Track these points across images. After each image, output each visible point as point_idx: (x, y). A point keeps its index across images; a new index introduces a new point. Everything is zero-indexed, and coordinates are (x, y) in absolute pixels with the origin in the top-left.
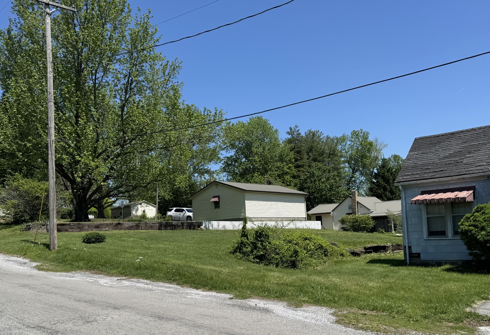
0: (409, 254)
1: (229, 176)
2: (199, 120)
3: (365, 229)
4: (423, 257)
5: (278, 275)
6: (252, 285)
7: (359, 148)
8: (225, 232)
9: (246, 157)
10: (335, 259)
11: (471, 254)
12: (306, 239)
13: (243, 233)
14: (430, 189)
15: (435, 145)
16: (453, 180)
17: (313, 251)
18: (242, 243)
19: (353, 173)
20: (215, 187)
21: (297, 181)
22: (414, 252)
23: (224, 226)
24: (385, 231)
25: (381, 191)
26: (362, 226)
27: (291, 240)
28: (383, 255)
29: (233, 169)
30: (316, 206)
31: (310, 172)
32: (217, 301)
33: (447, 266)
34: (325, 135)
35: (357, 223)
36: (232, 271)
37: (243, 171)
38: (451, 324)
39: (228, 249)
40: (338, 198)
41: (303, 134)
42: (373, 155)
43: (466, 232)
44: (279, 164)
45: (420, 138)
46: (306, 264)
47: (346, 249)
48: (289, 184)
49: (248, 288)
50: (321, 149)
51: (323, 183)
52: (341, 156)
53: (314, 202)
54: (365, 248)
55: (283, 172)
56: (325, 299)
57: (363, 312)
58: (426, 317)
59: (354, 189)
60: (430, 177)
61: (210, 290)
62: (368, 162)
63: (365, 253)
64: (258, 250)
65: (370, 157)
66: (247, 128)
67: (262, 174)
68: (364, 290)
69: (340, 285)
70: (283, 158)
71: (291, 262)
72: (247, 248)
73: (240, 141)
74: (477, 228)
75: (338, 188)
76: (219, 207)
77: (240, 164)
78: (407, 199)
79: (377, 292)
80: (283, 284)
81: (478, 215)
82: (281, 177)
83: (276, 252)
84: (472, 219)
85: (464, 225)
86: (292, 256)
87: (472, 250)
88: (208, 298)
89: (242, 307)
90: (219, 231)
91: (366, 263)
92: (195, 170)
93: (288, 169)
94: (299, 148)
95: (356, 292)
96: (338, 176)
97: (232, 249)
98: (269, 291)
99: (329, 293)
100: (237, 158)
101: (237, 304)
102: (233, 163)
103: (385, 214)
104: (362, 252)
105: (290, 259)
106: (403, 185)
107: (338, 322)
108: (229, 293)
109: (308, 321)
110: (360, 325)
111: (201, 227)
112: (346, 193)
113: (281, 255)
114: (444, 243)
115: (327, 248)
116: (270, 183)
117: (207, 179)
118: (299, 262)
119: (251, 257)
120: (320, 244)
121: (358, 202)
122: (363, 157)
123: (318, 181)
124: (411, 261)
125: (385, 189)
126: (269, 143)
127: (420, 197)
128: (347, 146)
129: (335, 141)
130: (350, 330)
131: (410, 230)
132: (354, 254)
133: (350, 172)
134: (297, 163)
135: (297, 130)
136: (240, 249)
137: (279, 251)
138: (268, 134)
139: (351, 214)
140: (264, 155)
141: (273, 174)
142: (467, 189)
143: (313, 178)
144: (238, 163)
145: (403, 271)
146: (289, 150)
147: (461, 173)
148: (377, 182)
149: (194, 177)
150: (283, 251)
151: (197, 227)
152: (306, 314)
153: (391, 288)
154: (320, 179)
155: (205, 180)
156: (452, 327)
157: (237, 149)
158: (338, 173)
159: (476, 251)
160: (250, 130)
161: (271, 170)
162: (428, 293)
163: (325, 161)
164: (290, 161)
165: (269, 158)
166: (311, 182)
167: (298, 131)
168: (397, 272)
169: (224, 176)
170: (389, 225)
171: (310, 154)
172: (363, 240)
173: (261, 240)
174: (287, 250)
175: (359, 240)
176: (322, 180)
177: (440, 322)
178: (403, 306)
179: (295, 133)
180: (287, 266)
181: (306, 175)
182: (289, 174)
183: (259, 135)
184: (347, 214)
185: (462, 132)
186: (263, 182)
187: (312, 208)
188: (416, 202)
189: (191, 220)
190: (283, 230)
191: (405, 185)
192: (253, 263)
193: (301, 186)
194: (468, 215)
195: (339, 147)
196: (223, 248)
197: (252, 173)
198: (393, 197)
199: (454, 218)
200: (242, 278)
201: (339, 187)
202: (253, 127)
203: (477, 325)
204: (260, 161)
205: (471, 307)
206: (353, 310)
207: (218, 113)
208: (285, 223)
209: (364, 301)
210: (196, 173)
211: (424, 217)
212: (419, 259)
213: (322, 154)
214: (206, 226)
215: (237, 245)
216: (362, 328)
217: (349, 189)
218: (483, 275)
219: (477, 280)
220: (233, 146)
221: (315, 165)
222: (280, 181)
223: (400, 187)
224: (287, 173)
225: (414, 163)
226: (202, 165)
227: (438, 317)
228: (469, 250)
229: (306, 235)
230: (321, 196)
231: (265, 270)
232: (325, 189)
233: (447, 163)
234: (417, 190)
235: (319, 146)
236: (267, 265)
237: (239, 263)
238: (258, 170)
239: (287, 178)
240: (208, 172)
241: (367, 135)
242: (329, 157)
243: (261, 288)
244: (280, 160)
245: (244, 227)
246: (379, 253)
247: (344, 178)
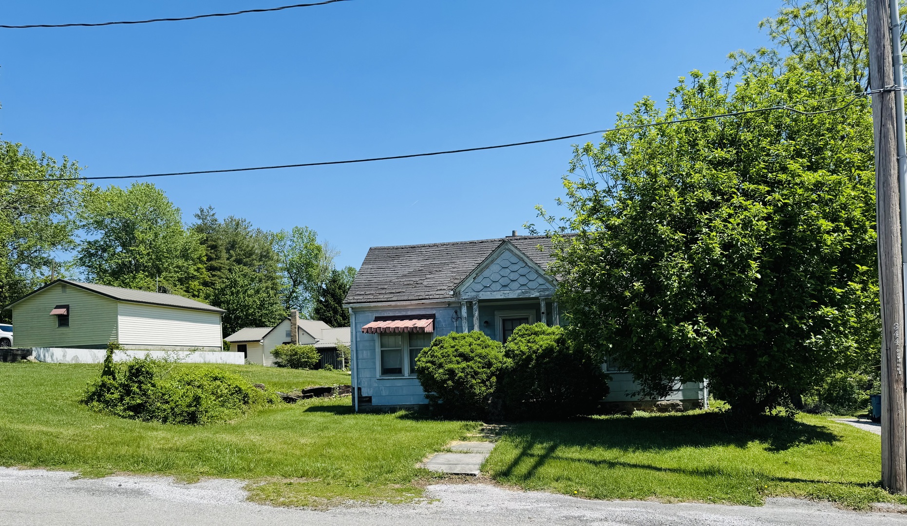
0: (359, 397)
1: (90, 274)
2: (30, 172)
3: (307, 365)
4: (375, 402)
5: (163, 435)
6: (117, 455)
7: (303, 253)
8: (77, 366)
9: (124, 245)
10: (260, 408)
11: (427, 397)
12: (216, 379)
13: (106, 369)
14: (386, 315)
15: (393, 258)
16: (411, 305)
17: (226, 396)
18: (104, 385)
19: (294, 286)
20: (61, 290)
21: (209, 290)
22: (364, 395)
23: (76, 357)
24: (334, 368)
25: (330, 314)
26: (303, 360)
27: (191, 381)
28: (326, 401)
29: (99, 262)
30: (238, 330)
31: (231, 278)
32: (45, 485)
33: (402, 413)
34: (255, 227)
35: (296, 357)
36: (80, 433)
37: (117, 268)
38: (397, 486)
39: (77, 395)
40: (273, 320)
41: (221, 221)
42: (321, 263)
43: (424, 369)
44: (181, 262)
45: (376, 249)
46: (213, 417)
47: (277, 393)
48: (196, 293)
49: (109, 459)
50: (248, 246)
51: (249, 296)
52: (278, 261)
53: (236, 324)
54: (304, 392)
55: (188, 274)
56: (236, 466)
57: (288, 481)
58: (368, 480)
59: (295, 309)
60: (385, 300)
61: (35, 466)
62: (314, 272)
63: (303, 398)
64: (132, 397)
65: (317, 266)
66: (126, 198)
67: (152, 276)
68: (293, 449)
69: (260, 445)
70: (188, 254)
71: (189, 414)
72: (112, 393)
73: (113, 219)
74: (435, 365)
75: (271, 306)
76: (68, 325)
77: (113, 255)
78: (358, 326)
79: (311, 451)
80: (171, 449)
81: (436, 349)
82: (184, 282)
83: (164, 399)
84: (430, 354)
85: (422, 362)
86: (191, 405)
87: (429, 392)
88: (28, 481)
89: (92, 492)
90: (65, 365)
91: (304, 412)
92: (22, 258)
93: (195, 270)
94: (215, 242)
95: (282, 454)
96: (272, 288)
97: (84, 396)
98: (145, 461)
99: (242, 458)
100: (107, 245)
101: (86, 487)
102: (100, 253)
103: (333, 345)
104: (299, 397)
105: (187, 409)
106: (354, 307)
107: (250, 499)
108: (72, 470)
109: (205, 502)
110: (282, 499)
111: (29, 358)
112: (284, 313)
113: (173, 404)
114: (399, 383)
115: (249, 391)
116: (164, 291)
117: (46, 274)
118: (202, 413)
119: (120, 408)
120: (237, 386)
121: (299, 327)
122: (308, 265)
123: (243, 293)
124: (361, 407)
125: (335, 312)
126: (166, 227)
127: (374, 325)
128: (286, 247)
129: (270, 238)
130: (267, 508)
131: (360, 367)
132: (288, 399)
133: (290, 284)
134: (210, 263)
135: (211, 214)
136: (100, 396)
137: (170, 397)
138: (164, 214)
139: (289, 343)
140: (156, 245)
141: (171, 277)
142: (426, 317)
143: (235, 288)
144: (108, 253)
145: (349, 420)
146: (199, 242)
147: (420, 297)
148: (326, 301)
149: (20, 270)
150: (176, 398)
151: (19, 358)
152: (203, 493)
153: (329, 445)
154: (246, 291)
155: (42, 277)
156: (397, 490)
157: (107, 230)
158: (273, 284)
159: (433, 393)
160: (132, 203)
161: (166, 269)
162: (375, 448)
163: (254, 265)
164: (199, 258)
165: (165, 251)
166: (232, 294)
167: (213, 215)
168: (340, 423)
169: (81, 273)
170: (339, 359)
171: (231, 252)
172: (301, 380)
173: (139, 381)
174: (182, 397)
175: (296, 380)
176: (249, 292)
177: (385, 484)
178: (342, 467)
179: (208, 218)
180: (182, 421)
181: (223, 283)
182: (198, 278)
183: (147, 212)
184: (284, 343)
185: (423, 246)
186: (153, 288)
187: (232, 332)
188: (370, 331)
189: (9, 345)
190: (177, 366)
191: (355, 308)
192: (123, 417)
193: (215, 298)
194: (426, 349)
195: (275, 248)
196: (67, 394)
197: (134, 272)
198: (345, 323)
199: (411, 351)
200: (98, 442)
201: (273, 304)
202: (137, 198)
203: (425, 485)
204: (148, 254)
205: (421, 462)
206: (275, 480)
207: (69, 165)
208: (182, 354)
209: (291, 465)
210: (23, 263)
211: (378, 350)
212: (370, 404)
213: (250, 254)
214: (39, 356)
215: (94, 390)
216: (283, 504)
217: (289, 308)
218: (439, 421)
219: (432, 428)
220: (99, 224)
221: (238, 269)
222: (181, 289)
223: (350, 310)
224: (194, 278)
225: (368, 279)
226: (36, 250)
227: (383, 479)
228: (425, 391)
229: (216, 373)
230: (247, 315)
231: (143, 428)
232: (252, 306)
233: (406, 283)
234: (370, 314)
235: (246, 242)
236: (148, 420)
237: (96, 419)
238: (145, 268)
239: (195, 285)
240: (47, 263)
241: (314, 236)
242: (260, 260)
243: (133, 457)
244: (183, 256)
245: (108, 359)
246: (322, 398)
247: (282, 292)
